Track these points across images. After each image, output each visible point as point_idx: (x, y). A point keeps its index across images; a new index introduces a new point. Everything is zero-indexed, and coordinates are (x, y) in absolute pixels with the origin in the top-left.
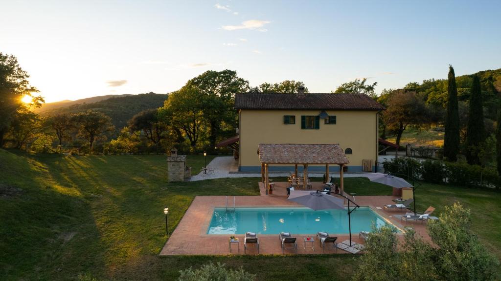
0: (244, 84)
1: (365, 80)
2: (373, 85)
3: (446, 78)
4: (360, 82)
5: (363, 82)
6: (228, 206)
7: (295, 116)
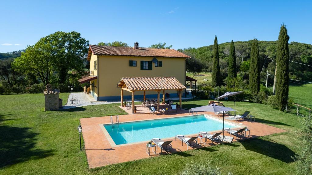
0: (86, 43)
1: (165, 44)
2: (170, 47)
3: (213, 44)
4: (162, 45)
5: (164, 45)
6: (113, 123)
7: (136, 61)
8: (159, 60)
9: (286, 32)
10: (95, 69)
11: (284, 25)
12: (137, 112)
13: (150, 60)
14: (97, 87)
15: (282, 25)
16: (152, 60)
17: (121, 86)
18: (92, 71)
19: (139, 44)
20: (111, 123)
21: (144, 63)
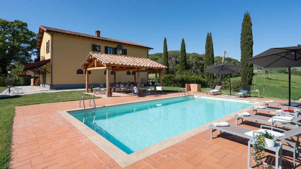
6: (86, 108)
7: (100, 46)
8: (124, 48)
9: (250, 18)
10: (48, 52)
11: (247, 13)
12: (112, 95)
13: (115, 46)
14: (50, 73)
15: (245, 13)
16: (117, 47)
17: (85, 67)
18: (42, 57)
19: (100, 32)
20: (83, 108)
21: (109, 49)
